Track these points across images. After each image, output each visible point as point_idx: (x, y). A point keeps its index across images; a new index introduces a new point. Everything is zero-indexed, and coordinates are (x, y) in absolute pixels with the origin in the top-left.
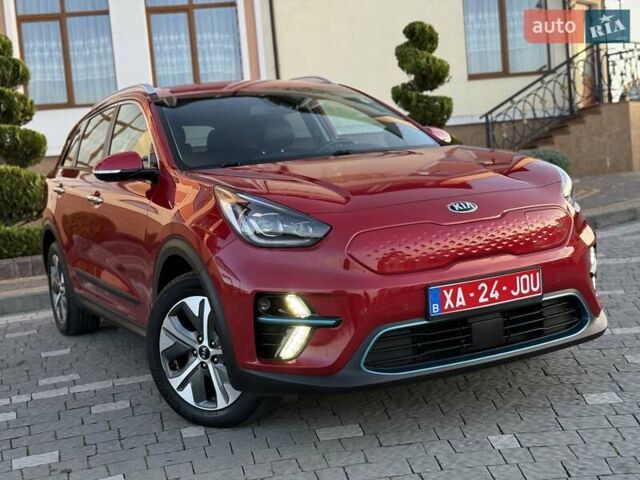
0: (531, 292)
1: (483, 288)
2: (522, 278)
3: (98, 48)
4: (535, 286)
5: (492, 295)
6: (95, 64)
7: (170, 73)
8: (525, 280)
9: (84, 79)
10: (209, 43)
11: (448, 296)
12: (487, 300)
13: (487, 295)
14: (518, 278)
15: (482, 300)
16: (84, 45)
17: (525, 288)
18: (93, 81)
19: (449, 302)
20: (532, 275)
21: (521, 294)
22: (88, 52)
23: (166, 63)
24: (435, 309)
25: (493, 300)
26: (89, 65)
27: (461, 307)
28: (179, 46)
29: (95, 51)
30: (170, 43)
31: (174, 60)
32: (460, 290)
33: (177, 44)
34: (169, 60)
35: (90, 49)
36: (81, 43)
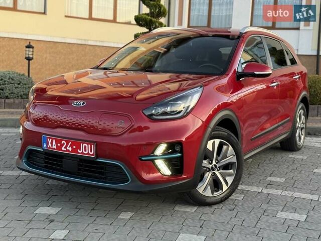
0: (88, 154)
1: (64, 143)
2: (84, 145)
4: (91, 151)
5: (68, 148)
8: (85, 146)
11: (50, 142)
12: (65, 149)
13: (66, 147)
14: (82, 144)
15: (63, 149)
17: (85, 151)
19: (50, 144)
20: (89, 145)
21: (82, 153)
24: (45, 145)
25: (68, 151)
27: (54, 149)
32: (54, 140)
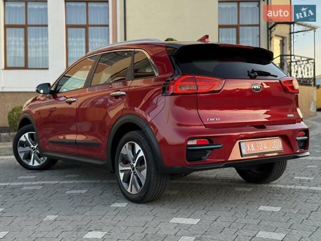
3: (42, 42)
6: (40, 50)
7: (76, 56)
9: (35, 56)
10: (95, 43)
16: (36, 40)
18: (38, 58)
22: (37, 44)
23: (74, 51)
26: (38, 50)
28: (81, 44)
29: (41, 44)
30: (77, 42)
31: (78, 50)
33: (80, 42)
34: (75, 50)
35: (39, 42)
36: (35, 39)
